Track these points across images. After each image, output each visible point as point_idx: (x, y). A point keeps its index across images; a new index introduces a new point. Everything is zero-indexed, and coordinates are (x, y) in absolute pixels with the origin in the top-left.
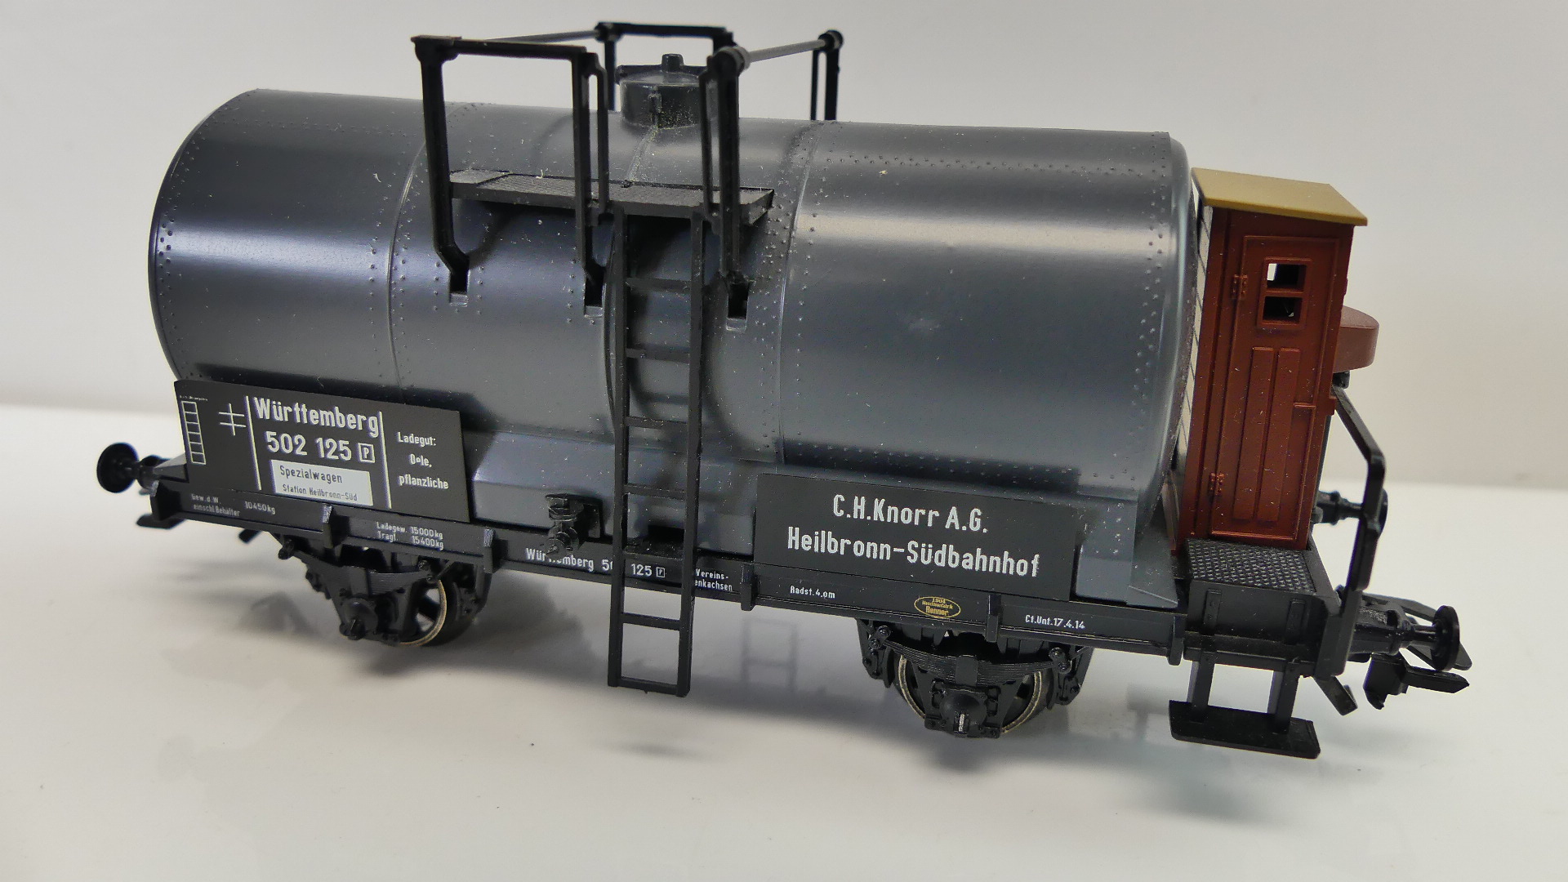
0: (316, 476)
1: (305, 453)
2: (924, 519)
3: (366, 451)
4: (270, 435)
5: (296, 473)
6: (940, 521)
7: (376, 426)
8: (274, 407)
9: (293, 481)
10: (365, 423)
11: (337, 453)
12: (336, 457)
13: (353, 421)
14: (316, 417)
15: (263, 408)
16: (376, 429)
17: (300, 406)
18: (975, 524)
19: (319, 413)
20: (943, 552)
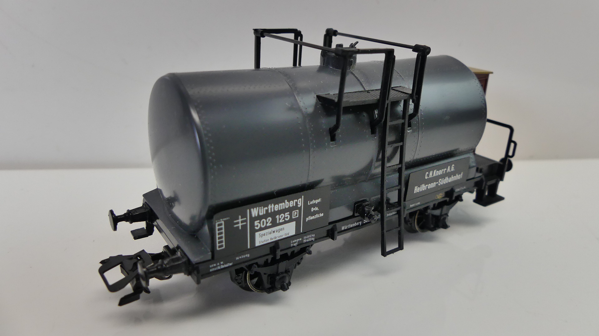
0: (274, 232)
1: (271, 224)
2: (443, 171)
3: (296, 213)
4: (256, 223)
5: (266, 234)
6: (446, 171)
7: (300, 202)
8: (260, 210)
9: (264, 238)
10: (296, 203)
11: (284, 219)
12: (284, 221)
13: (292, 204)
14: (277, 207)
15: (255, 212)
16: (300, 204)
17: (271, 206)
18: (453, 169)
19: (278, 205)
20: (445, 180)
